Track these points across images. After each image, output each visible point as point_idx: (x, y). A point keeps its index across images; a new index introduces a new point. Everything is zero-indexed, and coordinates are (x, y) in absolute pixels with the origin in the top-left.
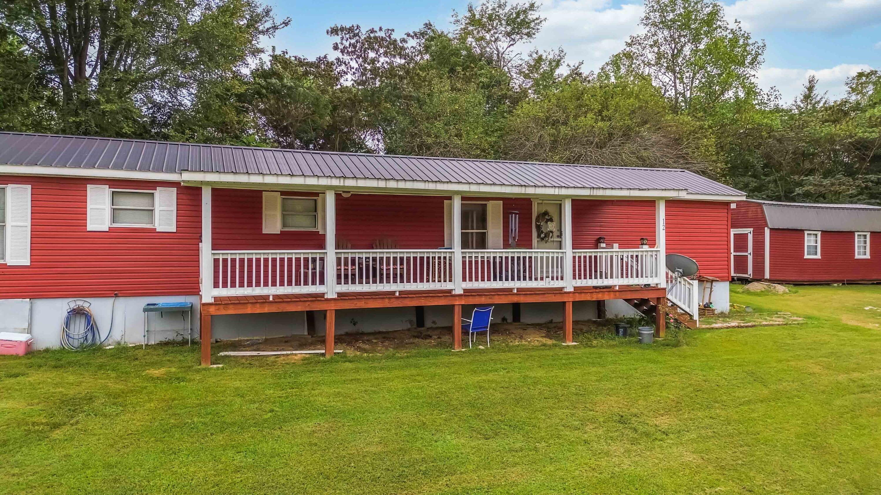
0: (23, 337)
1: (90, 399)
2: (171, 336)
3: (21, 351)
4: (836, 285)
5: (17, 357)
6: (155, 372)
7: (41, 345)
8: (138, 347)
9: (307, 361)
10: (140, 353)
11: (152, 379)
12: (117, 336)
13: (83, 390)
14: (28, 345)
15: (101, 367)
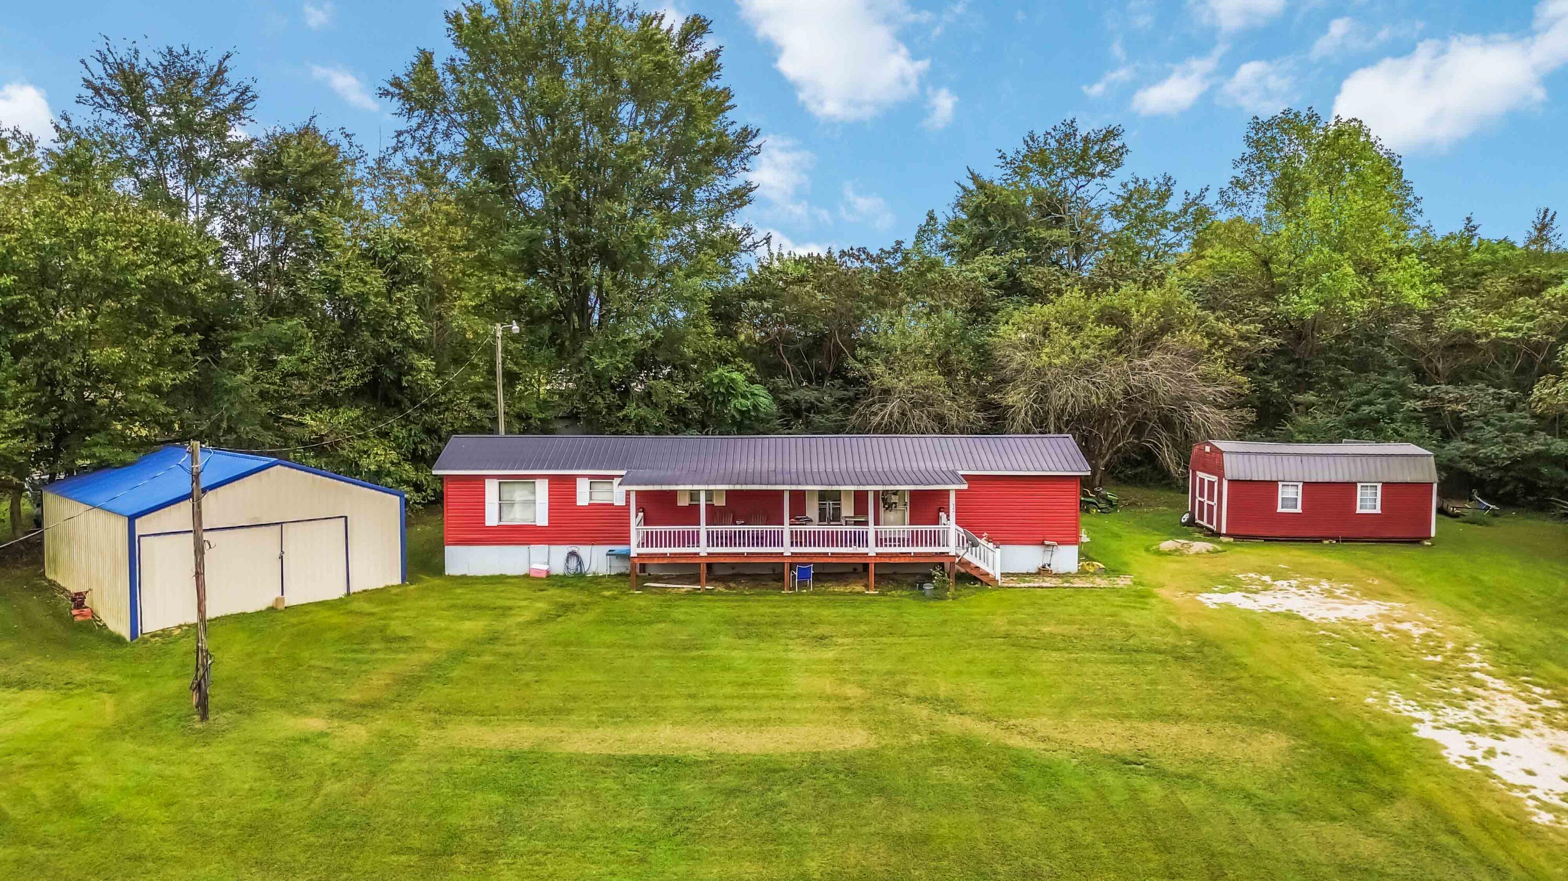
0: (545, 567)
1: (574, 605)
2: (623, 570)
3: (544, 576)
4: (1326, 542)
5: (542, 579)
6: (607, 593)
7: (554, 572)
8: (604, 576)
9: (688, 593)
10: (604, 580)
11: (604, 597)
12: (593, 569)
13: (572, 600)
14: (548, 572)
15: (582, 588)
